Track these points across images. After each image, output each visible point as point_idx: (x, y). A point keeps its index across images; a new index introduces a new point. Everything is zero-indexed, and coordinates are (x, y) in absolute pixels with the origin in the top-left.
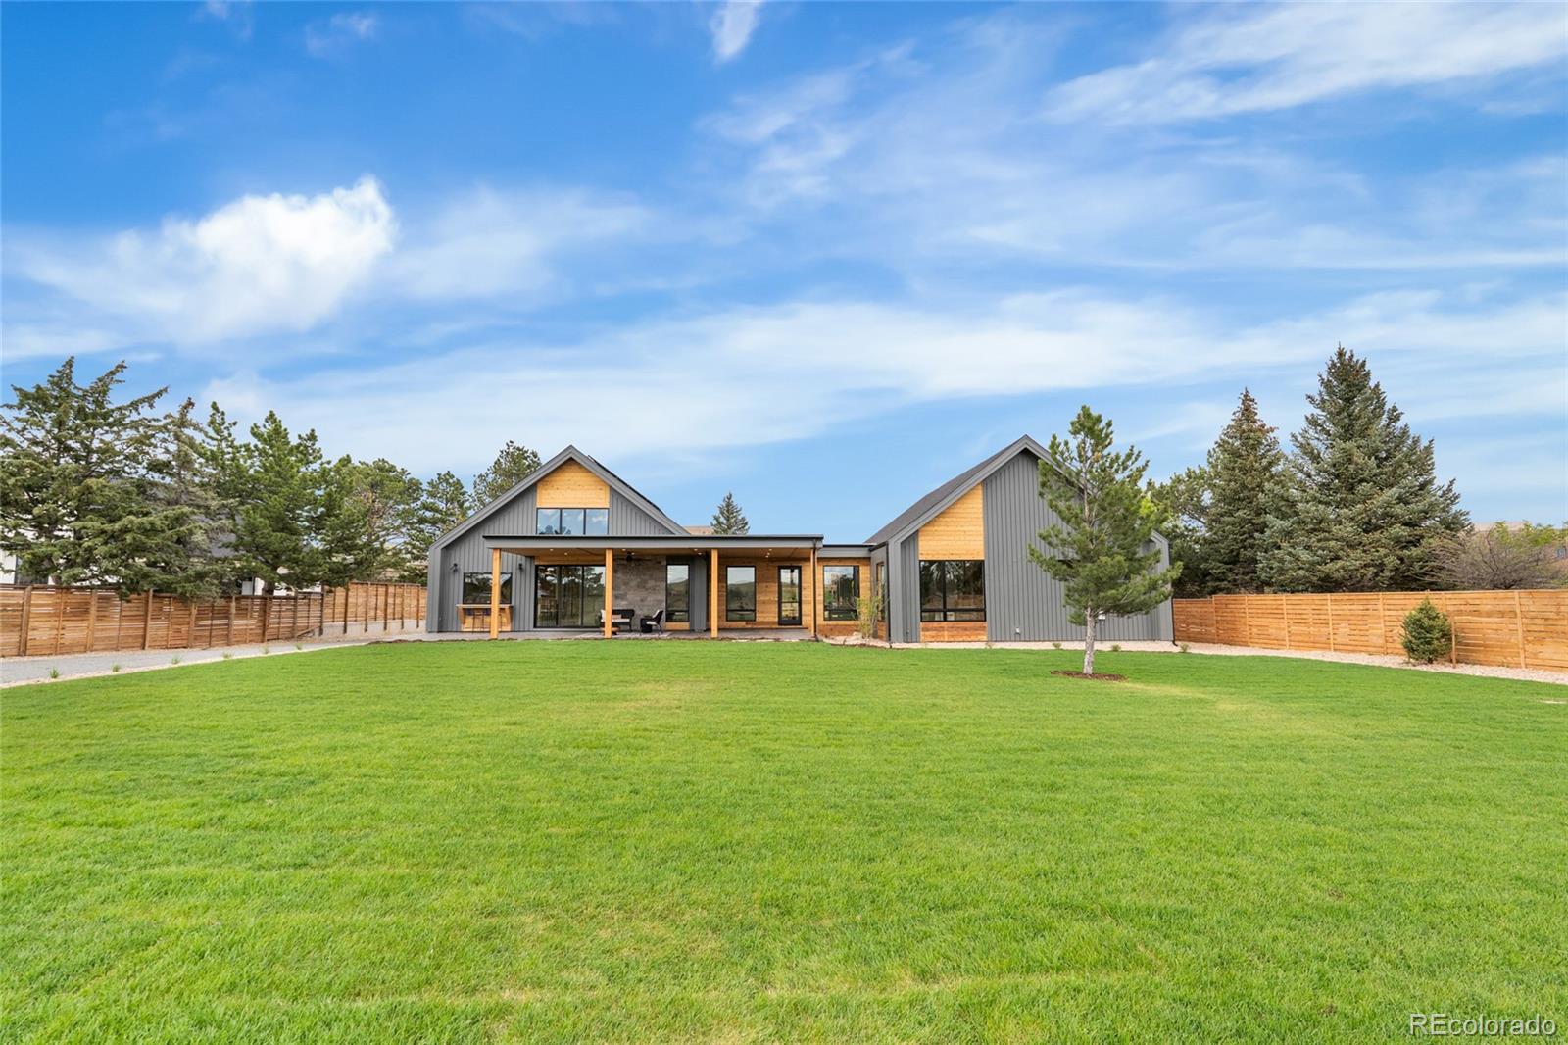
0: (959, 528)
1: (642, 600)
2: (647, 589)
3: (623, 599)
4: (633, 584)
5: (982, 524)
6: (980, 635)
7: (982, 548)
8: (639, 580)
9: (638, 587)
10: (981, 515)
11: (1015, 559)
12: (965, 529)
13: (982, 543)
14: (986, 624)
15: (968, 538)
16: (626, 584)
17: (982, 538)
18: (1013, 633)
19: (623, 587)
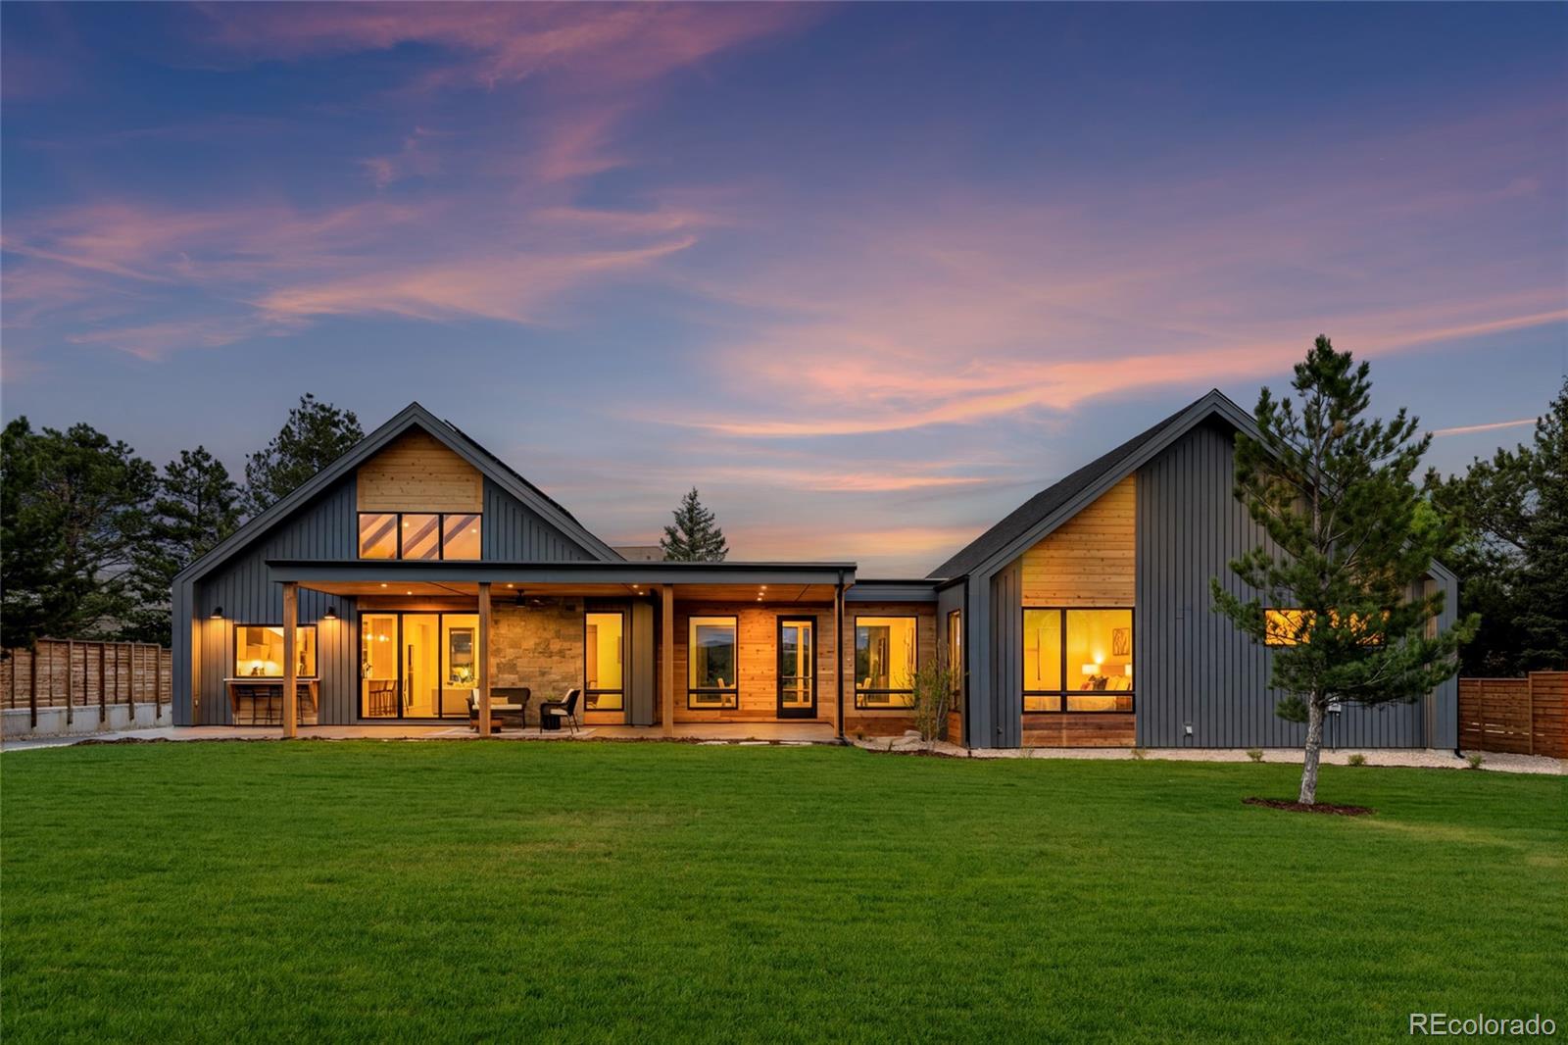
0: (1093, 553)
3: (509, 671)
4: (527, 644)
5: (1133, 545)
6: (1124, 737)
7: (1131, 586)
10: (1132, 531)
12: (1101, 554)
13: (1132, 579)
14: (1133, 718)
15: (1108, 570)
16: (514, 646)
17: (1131, 570)
18: (1181, 734)
19: (510, 651)
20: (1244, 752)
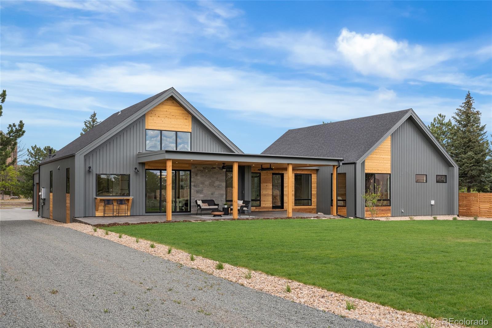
0: (381, 156)
1: (212, 194)
2: (215, 187)
3: (201, 193)
4: (207, 183)
5: (390, 154)
6: (388, 213)
7: (390, 167)
8: (210, 181)
9: (210, 185)
10: (390, 150)
11: (402, 174)
12: (383, 156)
13: (390, 164)
14: (390, 208)
15: (385, 162)
16: (203, 183)
17: (390, 162)
18: (401, 212)
19: (201, 186)
20: (408, 217)
